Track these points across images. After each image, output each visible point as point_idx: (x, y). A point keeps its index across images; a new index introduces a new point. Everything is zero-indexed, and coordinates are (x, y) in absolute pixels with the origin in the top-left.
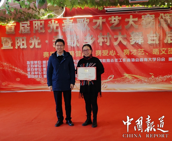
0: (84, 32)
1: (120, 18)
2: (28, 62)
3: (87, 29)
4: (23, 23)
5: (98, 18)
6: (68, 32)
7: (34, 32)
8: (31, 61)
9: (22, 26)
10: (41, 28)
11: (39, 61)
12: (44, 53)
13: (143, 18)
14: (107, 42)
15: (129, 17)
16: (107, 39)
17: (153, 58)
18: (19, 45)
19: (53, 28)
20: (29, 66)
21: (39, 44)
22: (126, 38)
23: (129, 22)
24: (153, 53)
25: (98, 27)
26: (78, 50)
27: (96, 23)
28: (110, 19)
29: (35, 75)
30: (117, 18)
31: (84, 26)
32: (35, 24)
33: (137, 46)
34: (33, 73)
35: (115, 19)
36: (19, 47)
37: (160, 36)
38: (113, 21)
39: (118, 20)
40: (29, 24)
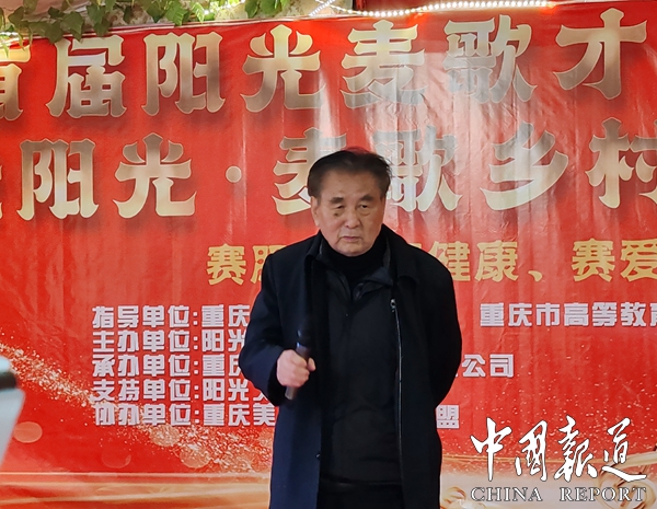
0: (492, 114)
2: (100, 310)
3: (512, 93)
4: (77, 45)
6: (380, 110)
7: (150, 108)
8: (120, 308)
9: (72, 70)
10: (199, 85)
11: (174, 311)
12: (212, 250)
14: (652, 185)
18: (42, 198)
19: (281, 81)
20: (103, 342)
21: (179, 190)
25: (589, 80)
26: (450, 238)
29: (142, 401)
32: (162, 52)
34: (129, 390)
36: (43, 209)
40: (116, 58)
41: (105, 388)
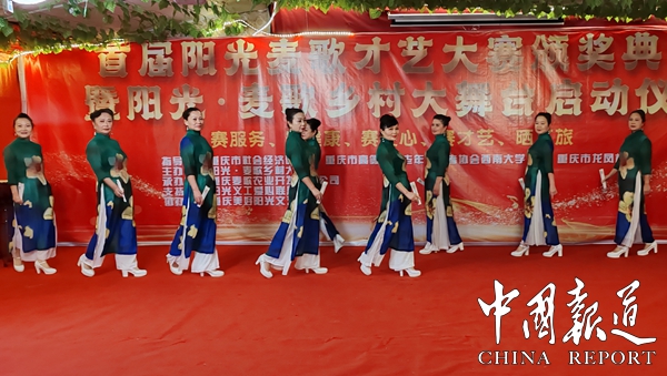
0: (329, 79)
1: (430, 43)
2: (165, 159)
3: (337, 70)
4: (151, 46)
5: (368, 41)
6: (283, 76)
7: (184, 72)
8: (174, 158)
9: (149, 56)
10: (206, 64)
12: (213, 134)
13: (491, 46)
14: (392, 109)
15: (454, 42)
16: (393, 99)
17: (516, 156)
18: (138, 111)
19: (241, 63)
20: (167, 172)
22: (445, 99)
23: (453, 54)
24: (518, 142)
25: (368, 65)
27: (364, 53)
28: (401, 44)
30: (422, 43)
31: (331, 61)
32: (189, 49)
33: (474, 121)
34: (179, 191)
35: (415, 44)
37: (536, 95)
38: (410, 51)
39: (425, 47)
40: (169, 51)
41: (169, 191)
